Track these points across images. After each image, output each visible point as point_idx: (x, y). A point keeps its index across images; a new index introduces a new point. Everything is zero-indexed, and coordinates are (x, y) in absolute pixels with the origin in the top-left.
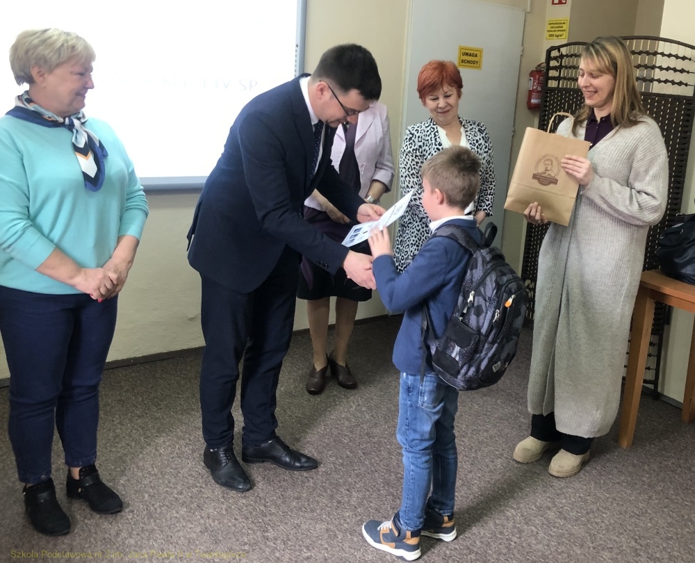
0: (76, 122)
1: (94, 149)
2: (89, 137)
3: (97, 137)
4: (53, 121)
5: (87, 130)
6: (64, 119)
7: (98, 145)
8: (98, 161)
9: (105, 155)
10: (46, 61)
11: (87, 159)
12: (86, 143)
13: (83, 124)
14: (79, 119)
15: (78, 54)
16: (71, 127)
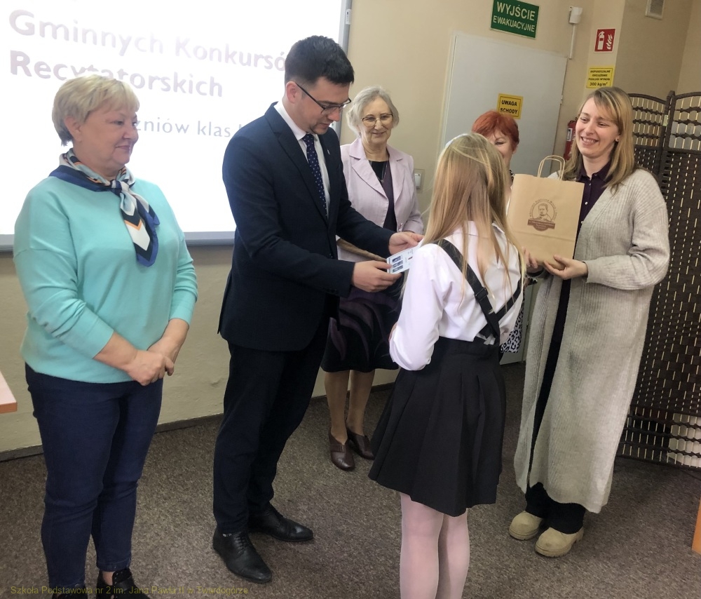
0: (124, 185)
1: (144, 217)
2: (138, 203)
3: (146, 201)
4: (99, 184)
5: (134, 194)
6: (111, 182)
7: (148, 211)
8: (151, 231)
9: (157, 224)
10: (77, 110)
11: (139, 229)
12: (135, 209)
13: (131, 186)
14: (126, 181)
15: (111, 97)
16: (118, 191)
